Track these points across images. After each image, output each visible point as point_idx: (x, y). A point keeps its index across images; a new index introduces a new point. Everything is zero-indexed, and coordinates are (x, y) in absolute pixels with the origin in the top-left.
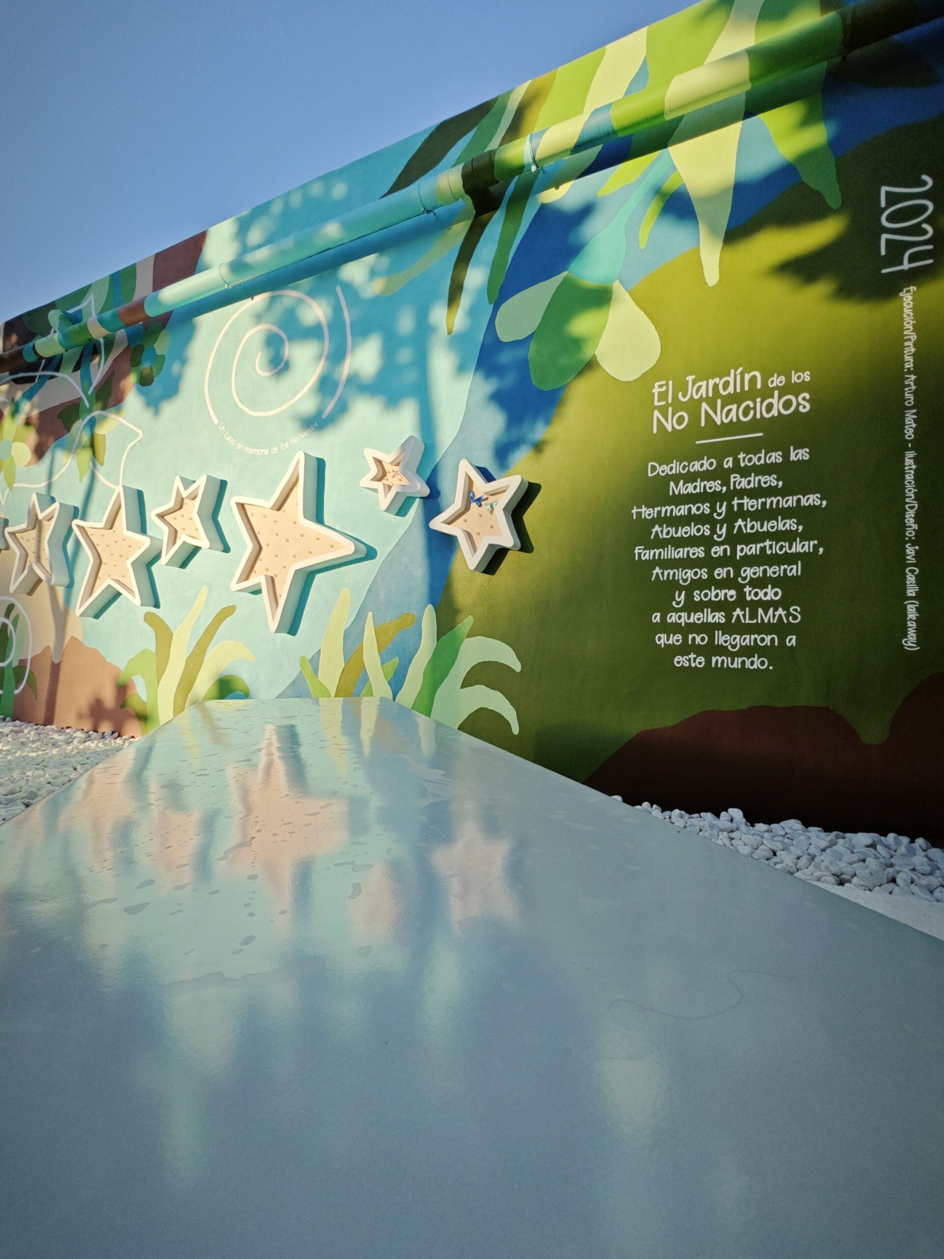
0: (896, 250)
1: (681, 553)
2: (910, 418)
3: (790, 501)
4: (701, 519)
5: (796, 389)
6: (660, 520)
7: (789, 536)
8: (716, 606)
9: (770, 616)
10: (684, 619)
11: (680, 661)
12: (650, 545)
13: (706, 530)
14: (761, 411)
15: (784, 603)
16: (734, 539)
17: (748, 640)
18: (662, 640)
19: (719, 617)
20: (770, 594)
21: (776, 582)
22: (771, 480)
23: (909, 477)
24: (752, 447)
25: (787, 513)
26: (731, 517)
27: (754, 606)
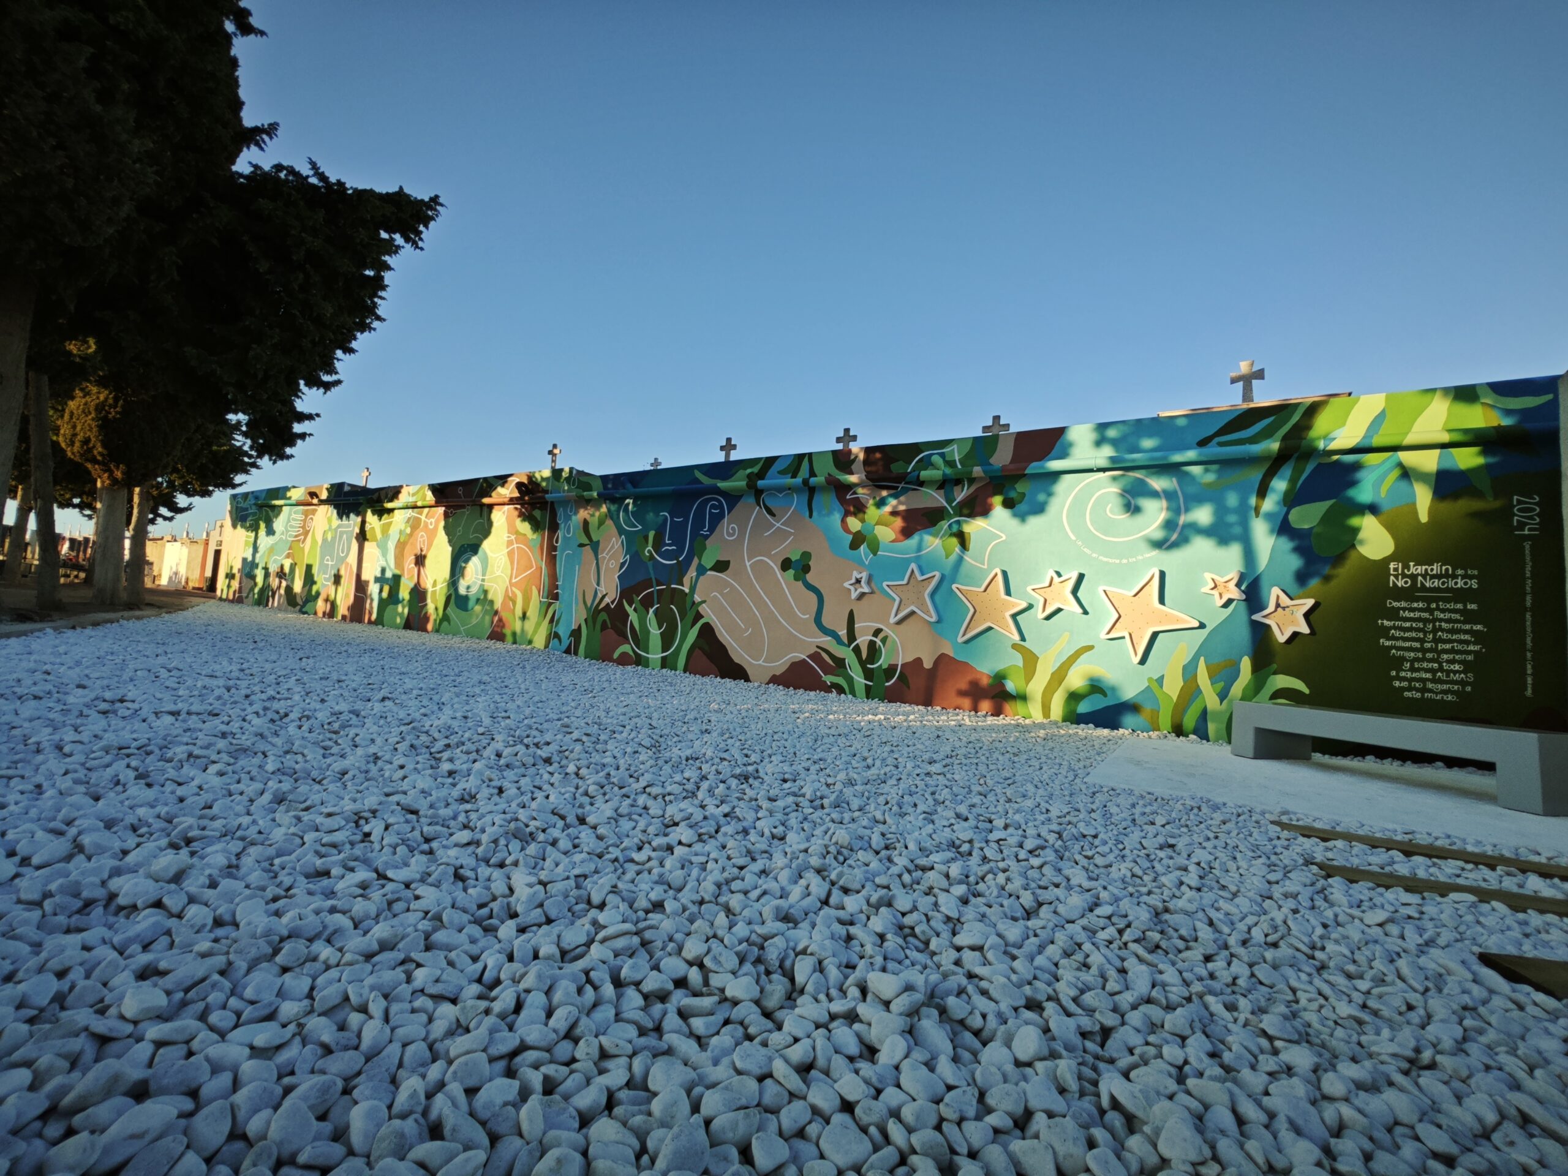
0: (1521, 526)
1: (1407, 644)
2: (1529, 598)
3: (1468, 627)
4: (1418, 630)
5: (1471, 577)
6: (1395, 628)
7: (1467, 642)
8: (1427, 671)
9: (1457, 677)
10: (1409, 675)
11: (1407, 694)
12: (1389, 639)
13: (1421, 635)
14: (1451, 583)
15: (1464, 672)
16: (1436, 641)
17: (1445, 687)
18: (1397, 684)
19: (1429, 676)
20: (1457, 667)
21: (1459, 662)
22: (1457, 616)
23: (1528, 623)
24: (1447, 600)
25: (1466, 632)
26: (1435, 631)
27: (1448, 672)
